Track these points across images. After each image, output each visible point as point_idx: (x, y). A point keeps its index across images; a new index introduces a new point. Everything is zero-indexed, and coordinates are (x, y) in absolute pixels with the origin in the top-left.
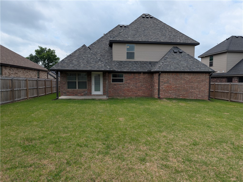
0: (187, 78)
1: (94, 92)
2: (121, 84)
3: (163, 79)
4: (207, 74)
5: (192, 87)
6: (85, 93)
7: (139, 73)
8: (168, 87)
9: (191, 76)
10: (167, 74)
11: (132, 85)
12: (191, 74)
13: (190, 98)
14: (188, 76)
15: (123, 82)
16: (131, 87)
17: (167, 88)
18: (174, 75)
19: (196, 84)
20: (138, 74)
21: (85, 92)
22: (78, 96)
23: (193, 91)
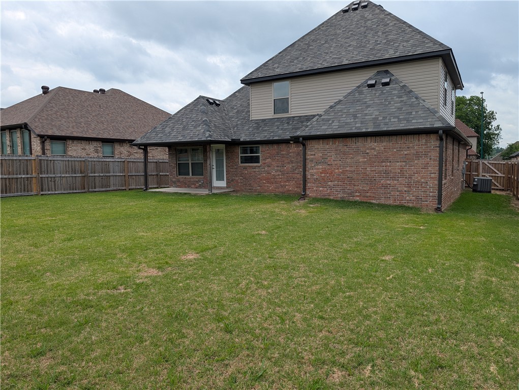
0: (373, 149)
1: (216, 183)
2: (255, 167)
3: (313, 153)
4: (433, 137)
5: (387, 172)
6: (200, 183)
7: (285, 142)
8: (324, 172)
9: (384, 144)
10: (321, 141)
11: (276, 168)
12: (383, 138)
13: (383, 201)
14: (376, 144)
15: (259, 162)
16: (272, 173)
17: (323, 175)
18: (339, 144)
19: (398, 164)
22: (192, 188)
23: (388, 182)
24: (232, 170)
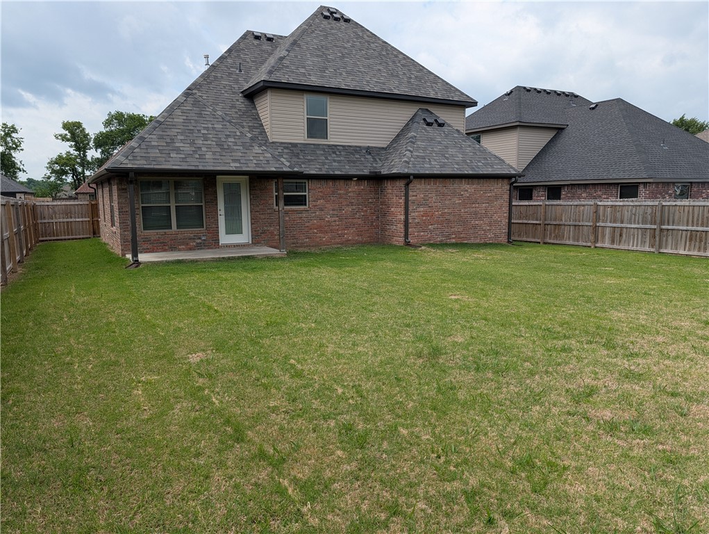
0: (467, 191)
1: (225, 239)
2: (301, 212)
3: (415, 194)
4: (506, 181)
5: (476, 213)
6: (199, 241)
7: (347, 178)
8: (426, 214)
9: (474, 186)
10: (423, 181)
11: (331, 212)
12: (474, 180)
13: (472, 241)
14: (468, 186)
15: (305, 205)
16: (327, 219)
17: (424, 218)
18: (439, 182)
19: (484, 205)
20: (343, 181)
21: (200, 238)
22: (180, 250)
23: (477, 222)
24: (262, 217)
